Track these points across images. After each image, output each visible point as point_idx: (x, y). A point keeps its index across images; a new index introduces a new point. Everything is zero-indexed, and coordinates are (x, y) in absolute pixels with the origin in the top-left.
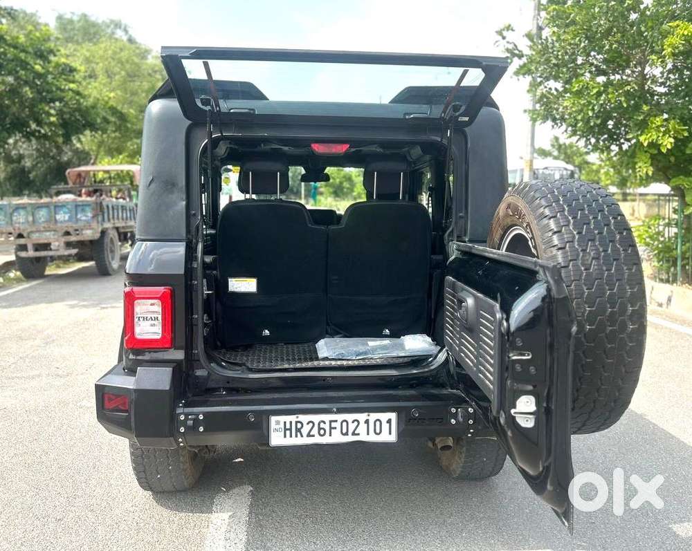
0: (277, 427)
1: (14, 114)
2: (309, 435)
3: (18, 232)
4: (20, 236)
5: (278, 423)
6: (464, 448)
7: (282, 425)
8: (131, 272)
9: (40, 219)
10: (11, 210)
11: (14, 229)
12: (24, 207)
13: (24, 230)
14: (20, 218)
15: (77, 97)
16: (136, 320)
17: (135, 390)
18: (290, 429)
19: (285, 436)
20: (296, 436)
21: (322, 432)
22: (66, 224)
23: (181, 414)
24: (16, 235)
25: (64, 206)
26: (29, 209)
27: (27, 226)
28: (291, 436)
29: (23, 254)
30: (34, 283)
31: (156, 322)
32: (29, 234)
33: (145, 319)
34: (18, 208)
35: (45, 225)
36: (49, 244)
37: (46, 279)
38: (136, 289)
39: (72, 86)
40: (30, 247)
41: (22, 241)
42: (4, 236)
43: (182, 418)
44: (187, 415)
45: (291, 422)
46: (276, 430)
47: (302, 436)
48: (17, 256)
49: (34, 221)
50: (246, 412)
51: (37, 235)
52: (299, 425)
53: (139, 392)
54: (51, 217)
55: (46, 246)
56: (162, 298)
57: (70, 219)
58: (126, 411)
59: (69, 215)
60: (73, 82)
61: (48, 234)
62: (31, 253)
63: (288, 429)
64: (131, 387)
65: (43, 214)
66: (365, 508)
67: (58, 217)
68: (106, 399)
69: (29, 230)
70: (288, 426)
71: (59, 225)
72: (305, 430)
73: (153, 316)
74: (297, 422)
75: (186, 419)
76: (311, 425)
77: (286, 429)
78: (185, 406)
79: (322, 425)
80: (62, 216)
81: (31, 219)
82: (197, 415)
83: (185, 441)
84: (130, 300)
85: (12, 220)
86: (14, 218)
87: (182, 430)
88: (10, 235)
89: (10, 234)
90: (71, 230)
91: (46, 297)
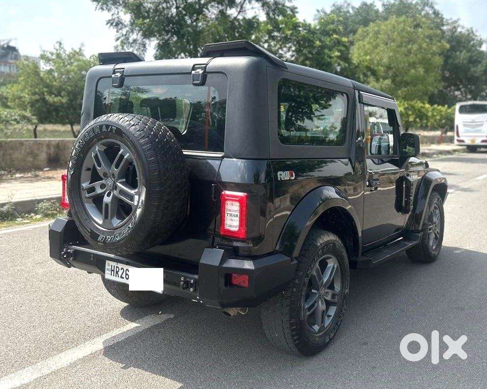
2: (121, 277)
5: (109, 265)
18: (114, 271)
19: (111, 275)
21: (127, 277)
23: (65, 248)
28: (114, 275)
44: (68, 249)
45: (114, 267)
46: (108, 269)
47: (118, 277)
52: (118, 270)
72: (120, 273)
76: (123, 271)
79: (127, 272)
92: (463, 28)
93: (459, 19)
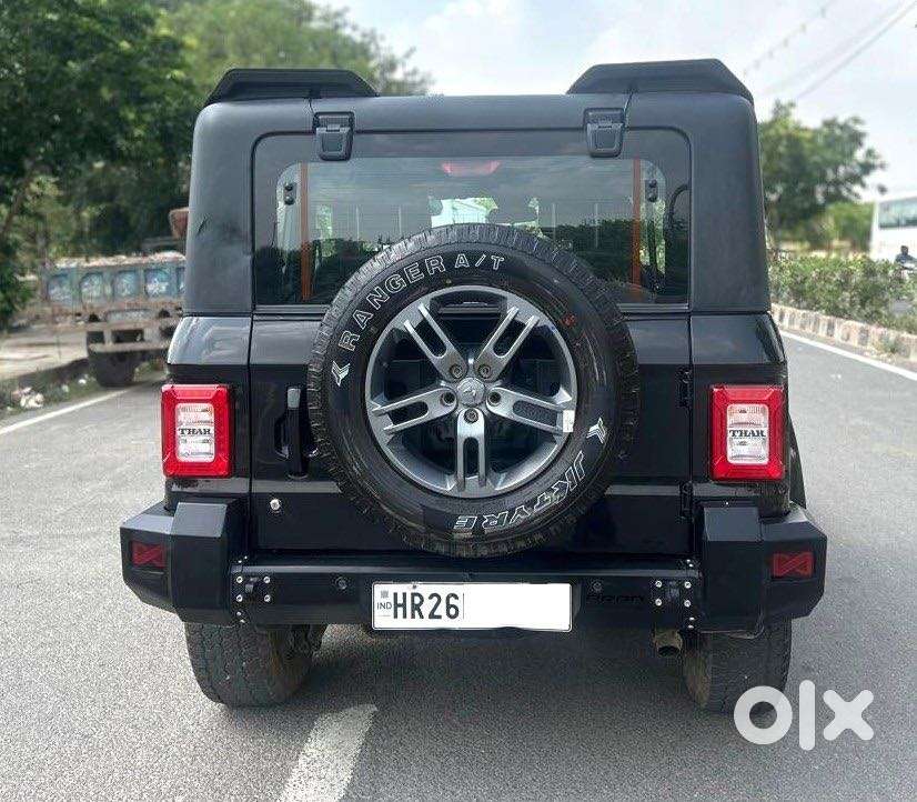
0: (384, 601)
1: (91, 124)
2: (432, 616)
3: (89, 312)
4: (94, 318)
5: (385, 594)
6: (711, 656)
7: (391, 600)
8: (174, 362)
9: (123, 290)
10: (80, 277)
11: (84, 308)
12: (98, 272)
13: (98, 309)
14: (94, 290)
15: (185, 93)
16: (179, 433)
17: (174, 537)
18: (404, 605)
19: (396, 616)
20: (413, 616)
21: (452, 611)
22: (163, 299)
23: (239, 574)
24: (87, 317)
25: (160, 270)
26: (106, 275)
27: (103, 301)
28: (405, 616)
29: (98, 348)
30: (114, 394)
31: (207, 437)
32: (106, 314)
33: (192, 432)
34: (90, 273)
35: (131, 300)
36: (140, 332)
37: (133, 388)
38: (179, 387)
39: (177, 73)
40: (108, 336)
41: (96, 327)
42: (69, 318)
43: (240, 580)
44: (247, 577)
45: (404, 595)
46: (383, 606)
47: (422, 617)
48: (89, 351)
49: (113, 294)
50: (334, 576)
51: (118, 316)
52: (417, 600)
53: (179, 540)
54: (139, 287)
55: (134, 335)
56: (215, 400)
57: (168, 292)
58: (161, 569)
59: (167, 284)
60: (178, 67)
61: (134, 314)
62: (109, 346)
63: (400, 606)
64: (168, 533)
65: (127, 281)
66: (547, 746)
67: (150, 288)
68: (135, 549)
69: (106, 310)
70: (400, 601)
71: (153, 300)
72: (426, 608)
73: (202, 427)
74: (413, 595)
75: (246, 581)
76: (435, 599)
77: (397, 605)
78: (246, 564)
79: (452, 601)
80: (156, 286)
81: (108, 290)
82: (262, 576)
83: (247, 616)
84: (170, 404)
85: (80, 293)
86: (85, 290)
87: (240, 598)
88: (78, 318)
89: (79, 315)
90: (170, 309)
91: (128, 417)
92: (355, 28)
93: (346, 9)
